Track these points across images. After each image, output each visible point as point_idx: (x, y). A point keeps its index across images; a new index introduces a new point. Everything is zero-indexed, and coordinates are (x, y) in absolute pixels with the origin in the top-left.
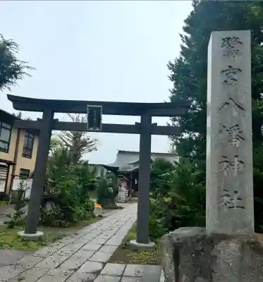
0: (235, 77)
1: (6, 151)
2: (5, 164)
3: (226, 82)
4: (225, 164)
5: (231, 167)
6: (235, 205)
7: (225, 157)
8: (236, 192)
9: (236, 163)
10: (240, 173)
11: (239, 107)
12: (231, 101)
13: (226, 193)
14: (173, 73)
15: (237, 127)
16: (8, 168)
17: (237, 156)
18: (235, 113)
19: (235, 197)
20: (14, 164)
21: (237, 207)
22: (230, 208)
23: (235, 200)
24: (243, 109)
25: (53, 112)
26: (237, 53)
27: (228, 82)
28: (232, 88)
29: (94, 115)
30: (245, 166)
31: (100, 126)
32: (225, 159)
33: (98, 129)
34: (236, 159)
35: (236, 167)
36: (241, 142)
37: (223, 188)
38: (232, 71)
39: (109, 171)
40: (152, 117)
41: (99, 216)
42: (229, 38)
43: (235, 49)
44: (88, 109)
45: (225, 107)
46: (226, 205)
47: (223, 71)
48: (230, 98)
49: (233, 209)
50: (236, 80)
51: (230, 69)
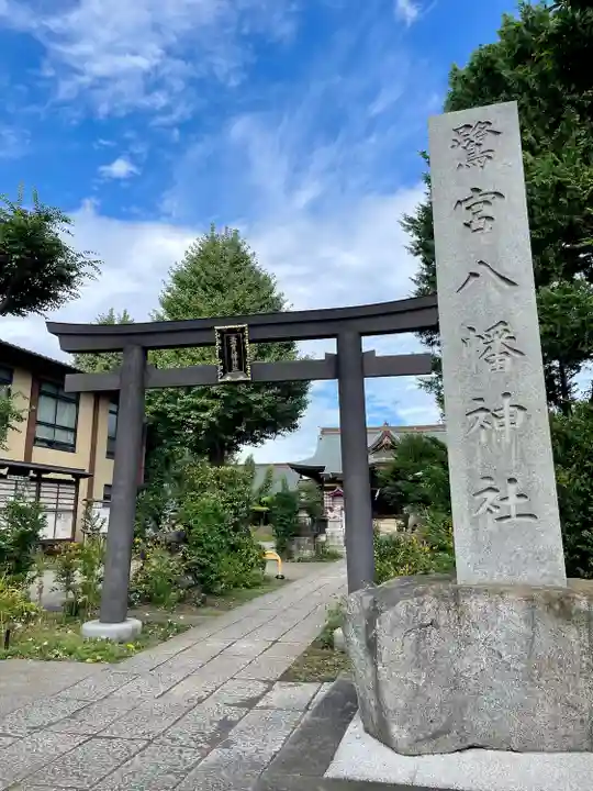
0: (487, 210)
1: (71, 448)
2: (69, 477)
3: (467, 225)
4: (482, 415)
5: (496, 422)
6: (513, 513)
7: (481, 399)
8: (512, 480)
9: (507, 410)
10: (519, 435)
11: (503, 278)
12: (483, 267)
13: (488, 483)
14: (416, 238)
15: (502, 327)
16: (77, 484)
17: (506, 395)
18: (496, 295)
19: (512, 489)
20: (90, 476)
21: (518, 516)
22: (501, 519)
23: (513, 500)
24: (514, 284)
25: (145, 350)
26: (489, 157)
27: (474, 227)
28: (482, 238)
29: (234, 347)
30: (529, 417)
31: (246, 370)
32: (480, 404)
33: (241, 378)
34: (507, 401)
35: (506, 420)
36: (514, 360)
37: (479, 472)
38: (480, 199)
39: (305, 478)
40: (363, 338)
41: (277, 577)
42: (468, 126)
43: (483, 148)
44: (217, 335)
45: (470, 283)
46: (491, 512)
47: (459, 202)
48: (481, 262)
49: (509, 520)
50: (492, 219)
51: (476, 194)
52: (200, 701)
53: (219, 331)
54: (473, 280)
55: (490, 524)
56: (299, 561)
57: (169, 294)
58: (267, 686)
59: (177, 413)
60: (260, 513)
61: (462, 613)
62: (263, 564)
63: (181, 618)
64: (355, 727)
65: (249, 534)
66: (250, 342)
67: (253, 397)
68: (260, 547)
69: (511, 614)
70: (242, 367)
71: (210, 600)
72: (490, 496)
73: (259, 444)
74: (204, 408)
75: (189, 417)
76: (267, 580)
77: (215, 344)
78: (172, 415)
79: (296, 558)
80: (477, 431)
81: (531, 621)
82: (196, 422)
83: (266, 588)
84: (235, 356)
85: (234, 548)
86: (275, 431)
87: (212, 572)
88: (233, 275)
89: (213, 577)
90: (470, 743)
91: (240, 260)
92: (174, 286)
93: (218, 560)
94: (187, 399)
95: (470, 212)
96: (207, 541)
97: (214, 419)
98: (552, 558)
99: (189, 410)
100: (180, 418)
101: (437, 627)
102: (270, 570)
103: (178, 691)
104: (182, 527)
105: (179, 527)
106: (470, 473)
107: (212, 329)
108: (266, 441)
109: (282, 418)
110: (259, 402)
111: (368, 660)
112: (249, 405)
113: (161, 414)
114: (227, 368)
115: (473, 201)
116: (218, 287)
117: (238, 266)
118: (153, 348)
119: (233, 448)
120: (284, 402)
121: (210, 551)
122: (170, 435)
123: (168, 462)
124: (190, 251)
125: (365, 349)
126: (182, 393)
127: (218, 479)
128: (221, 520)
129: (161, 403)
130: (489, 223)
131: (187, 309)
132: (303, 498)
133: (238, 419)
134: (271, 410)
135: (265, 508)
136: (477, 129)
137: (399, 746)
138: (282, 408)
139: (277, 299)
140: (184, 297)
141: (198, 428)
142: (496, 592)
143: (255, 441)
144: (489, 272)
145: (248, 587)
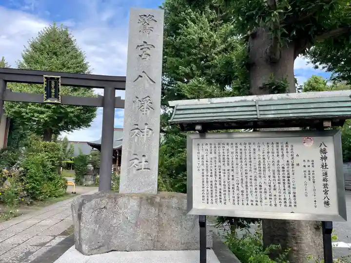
0: (148, 52)
3: (140, 56)
4: (137, 131)
5: (141, 134)
6: (143, 167)
8: (144, 156)
9: (146, 130)
10: (149, 139)
11: (151, 79)
12: (144, 73)
13: (135, 156)
15: (148, 98)
17: (146, 124)
18: (147, 85)
19: (144, 159)
21: (144, 169)
22: (139, 169)
23: (144, 163)
24: (154, 82)
25: (6, 81)
26: (152, 30)
27: (143, 57)
28: (145, 63)
29: (53, 86)
30: (153, 133)
31: (58, 98)
32: (136, 126)
33: (56, 101)
34: (146, 127)
35: (145, 134)
36: (151, 111)
37: (133, 152)
38: (146, 46)
39: (94, 149)
40: (116, 90)
41: (72, 193)
42: (145, 16)
43: (149, 26)
44: (45, 80)
45: (139, 79)
46: (135, 167)
47: (138, 46)
48: (143, 72)
49: (141, 170)
50: (150, 55)
51: (145, 44)
52: (19, 244)
53: (46, 78)
54: (140, 78)
55: (135, 172)
56: (86, 186)
57: (27, 53)
58: (53, 237)
59: (27, 113)
60: (70, 164)
61: (117, 204)
62: (66, 187)
63: (18, 210)
64: (73, 248)
65: (59, 173)
66: (61, 85)
67: (69, 110)
68: (64, 179)
69: (134, 203)
70: (56, 96)
71: (35, 202)
72: (136, 162)
73: (70, 132)
74: (42, 113)
75: (33, 116)
76: (67, 194)
77: (43, 83)
78: (24, 114)
79: (84, 184)
80: (134, 137)
81: (140, 206)
82: (37, 119)
83: (65, 197)
84: (53, 91)
85: (51, 179)
86: (79, 126)
87: (37, 191)
88: (63, 49)
89: (38, 192)
90: (112, 249)
91: (68, 42)
92: (30, 49)
93: (41, 185)
94: (33, 107)
95: (142, 51)
96: (36, 176)
97: (47, 119)
98: (154, 184)
99: (33, 113)
100: (29, 116)
101: (106, 208)
102: (69, 190)
103: (9, 241)
104: (23, 169)
105: (21, 169)
106: (130, 152)
107: (42, 76)
108: (73, 130)
109: (82, 121)
110: (72, 112)
111: (78, 221)
112: (67, 113)
113: (19, 113)
114: (49, 96)
115: (143, 47)
116: (55, 54)
117: (66, 45)
118: (9, 81)
119: (57, 133)
120: (85, 113)
121: (37, 180)
122: (23, 124)
123: (22, 137)
124: (41, 32)
125: (116, 96)
126: (30, 104)
127: (45, 147)
128: (44, 166)
129: (19, 107)
130: (148, 57)
131: (37, 62)
132: (90, 158)
133: (60, 119)
134: (78, 117)
135: (72, 162)
136: (148, 18)
137: (85, 252)
138: (83, 116)
139: (86, 64)
140: (36, 55)
141: (38, 122)
142: (130, 196)
143: (69, 130)
144: (146, 76)
145: (56, 197)
